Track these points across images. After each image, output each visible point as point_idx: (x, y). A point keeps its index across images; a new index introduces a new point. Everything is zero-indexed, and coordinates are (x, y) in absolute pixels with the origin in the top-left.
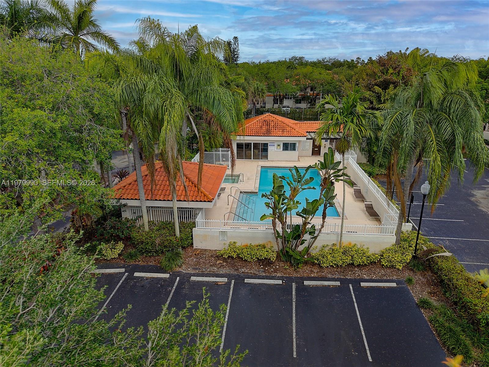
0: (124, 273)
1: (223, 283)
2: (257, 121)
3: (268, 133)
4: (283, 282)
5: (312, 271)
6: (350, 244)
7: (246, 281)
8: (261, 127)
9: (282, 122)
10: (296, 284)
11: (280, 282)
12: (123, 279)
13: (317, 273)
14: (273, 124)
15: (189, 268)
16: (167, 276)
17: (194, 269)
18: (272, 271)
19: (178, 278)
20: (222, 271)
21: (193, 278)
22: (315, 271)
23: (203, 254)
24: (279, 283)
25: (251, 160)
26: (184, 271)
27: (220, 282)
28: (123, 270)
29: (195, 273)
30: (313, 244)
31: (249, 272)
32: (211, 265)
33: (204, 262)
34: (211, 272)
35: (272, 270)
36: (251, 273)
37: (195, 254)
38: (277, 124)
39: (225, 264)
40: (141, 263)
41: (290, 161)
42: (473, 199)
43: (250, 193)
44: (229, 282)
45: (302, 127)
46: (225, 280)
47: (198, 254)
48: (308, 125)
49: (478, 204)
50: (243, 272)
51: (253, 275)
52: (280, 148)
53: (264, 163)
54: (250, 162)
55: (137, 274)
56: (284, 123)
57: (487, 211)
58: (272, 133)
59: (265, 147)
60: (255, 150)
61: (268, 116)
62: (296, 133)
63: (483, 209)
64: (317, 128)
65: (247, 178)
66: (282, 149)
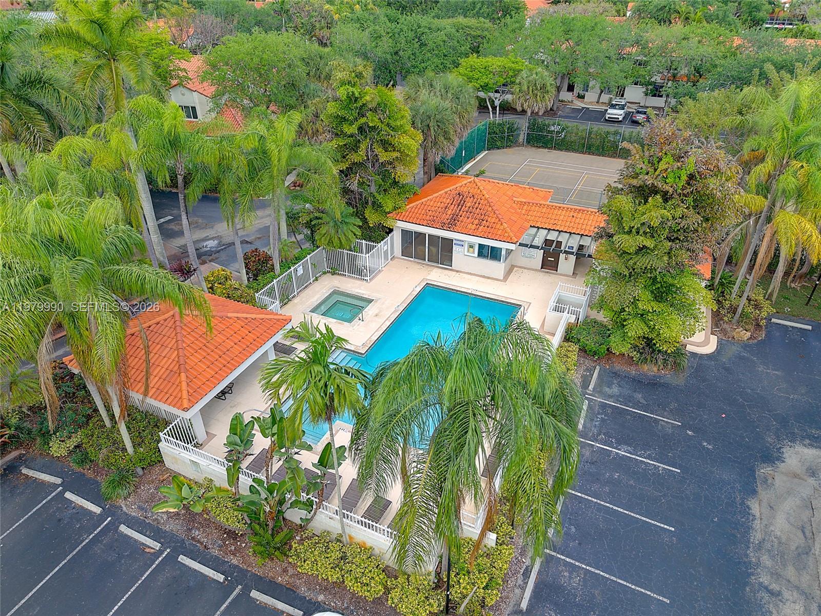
0: (59, 485)
1: (152, 551)
2: (446, 193)
3: (452, 224)
4: (225, 579)
5: (285, 570)
6: (364, 544)
7: (181, 558)
8: (446, 208)
9: (488, 202)
10: (241, 590)
11: (221, 578)
12: (49, 498)
13: (289, 576)
14: (468, 205)
15: (135, 504)
16: (97, 510)
17: (139, 507)
18: (230, 551)
19: (109, 519)
20: (170, 526)
21: (123, 528)
24: (219, 580)
25: (424, 262)
26: (124, 509)
27: (149, 548)
28: (59, 481)
29: (131, 518)
31: (202, 540)
34: (155, 523)
35: (233, 548)
36: (202, 543)
37: (160, 480)
38: (477, 205)
40: (89, 474)
41: (488, 278)
42: (764, 470)
43: (354, 351)
44: (160, 552)
45: (530, 213)
46: (157, 546)
47: (164, 480)
48: (544, 210)
49: (759, 489)
50: (193, 538)
51: (202, 548)
52: (473, 252)
53: (438, 276)
54: (419, 266)
55: (68, 495)
56: (490, 206)
57: (758, 515)
58: (458, 224)
59: (448, 245)
60: (431, 247)
61: (470, 182)
62: (499, 232)
63: (755, 507)
64: (556, 222)
65: (376, 312)
66: (476, 254)
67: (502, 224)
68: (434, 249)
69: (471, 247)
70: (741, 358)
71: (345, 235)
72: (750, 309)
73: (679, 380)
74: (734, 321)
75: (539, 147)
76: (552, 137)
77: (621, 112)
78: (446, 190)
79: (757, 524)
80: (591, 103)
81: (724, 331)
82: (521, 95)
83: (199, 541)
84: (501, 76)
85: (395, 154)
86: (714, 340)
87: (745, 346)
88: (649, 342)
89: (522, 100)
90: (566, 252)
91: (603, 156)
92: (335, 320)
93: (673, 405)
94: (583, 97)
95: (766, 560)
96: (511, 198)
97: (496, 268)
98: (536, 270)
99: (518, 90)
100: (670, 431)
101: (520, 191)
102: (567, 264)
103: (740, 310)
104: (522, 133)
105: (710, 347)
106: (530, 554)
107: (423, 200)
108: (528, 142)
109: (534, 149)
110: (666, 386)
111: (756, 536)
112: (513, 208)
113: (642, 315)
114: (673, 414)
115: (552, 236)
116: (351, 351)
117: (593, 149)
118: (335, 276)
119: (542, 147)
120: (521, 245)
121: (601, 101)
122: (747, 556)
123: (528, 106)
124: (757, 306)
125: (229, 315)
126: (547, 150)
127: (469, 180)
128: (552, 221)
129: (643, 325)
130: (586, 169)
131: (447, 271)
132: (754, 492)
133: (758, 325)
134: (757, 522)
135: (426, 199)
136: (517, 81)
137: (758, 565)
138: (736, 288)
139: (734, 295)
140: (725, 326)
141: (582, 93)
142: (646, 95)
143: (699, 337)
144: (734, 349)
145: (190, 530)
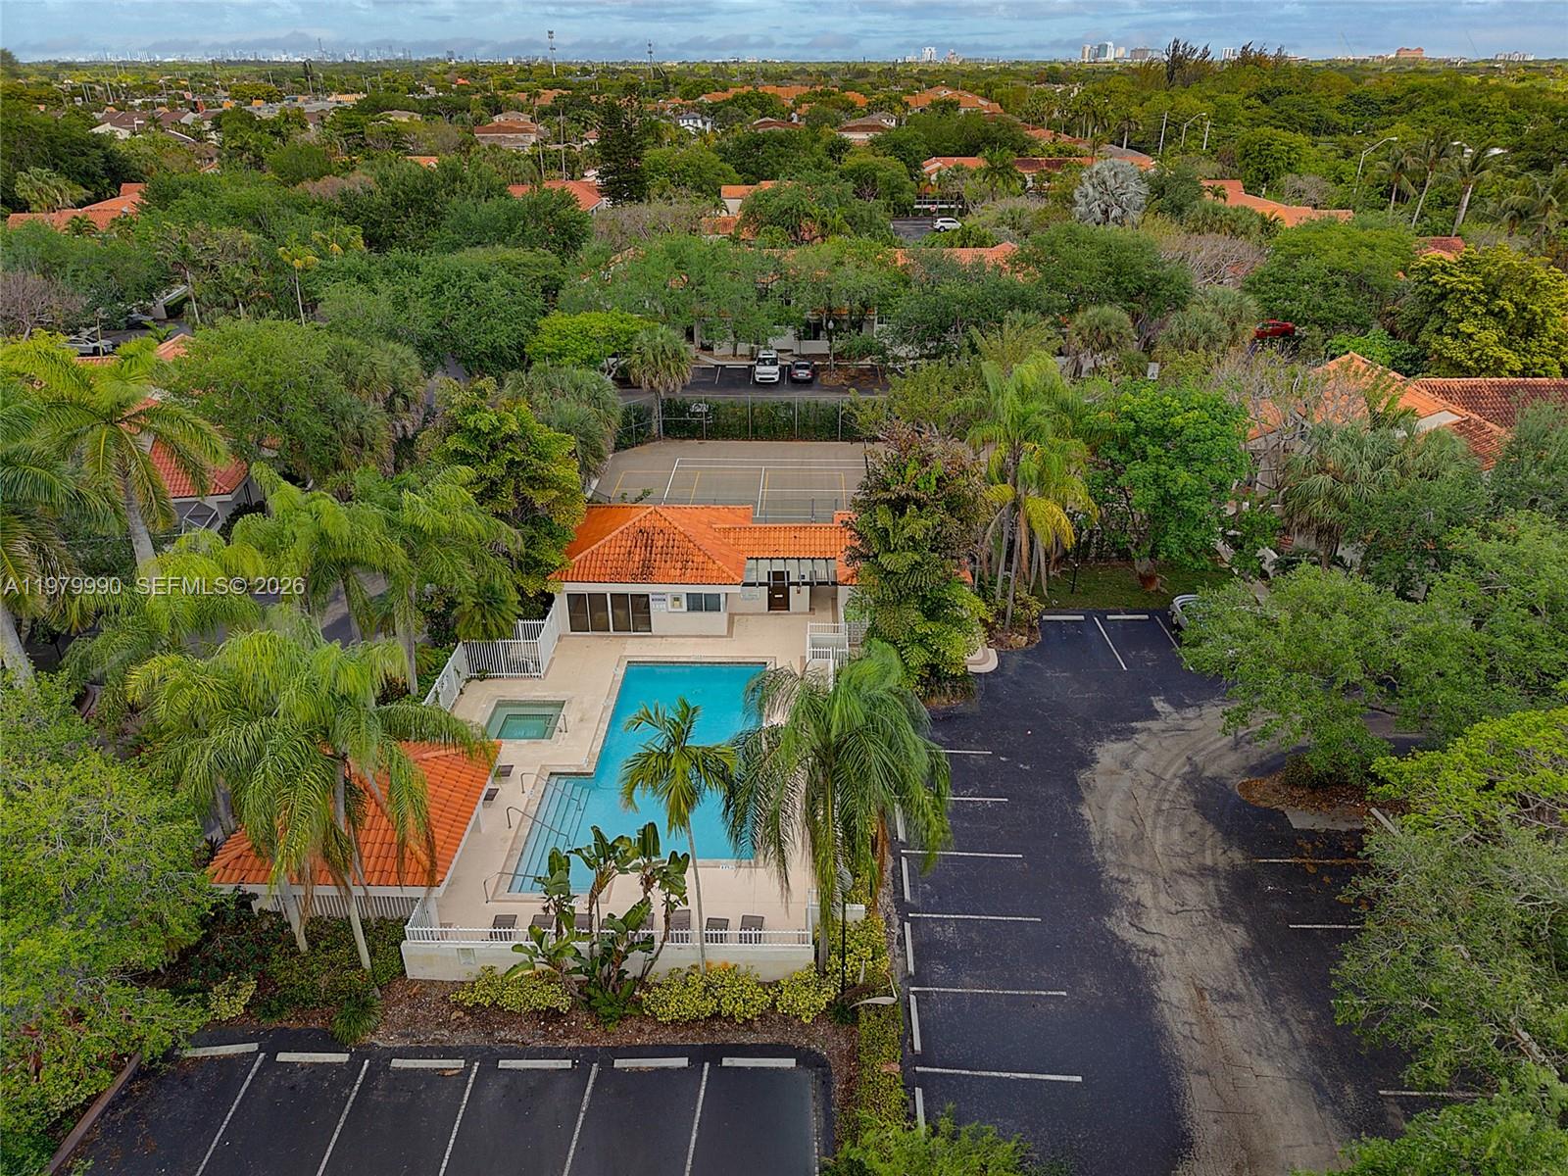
0: (257, 1053)
1: (456, 1072)
2: (622, 532)
3: (645, 573)
4: (574, 1063)
5: (640, 1030)
6: (726, 964)
7: (502, 1064)
8: (629, 554)
9: (685, 536)
10: (599, 1066)
11: (568, 1064)
12: (254, 1070)
13: (650, 1034)
14: (660, 544)
15: (392, 1033)
16: (344, 1058)
17: (401, 1035)
18: (560, 1036)
19: (367, 1061)
20: (460, 1039)
21: (396, 1063)
22: (647, 1029)
23: (426, 994)
24: (566, 1067)
25: (607, 634)
26: (381, 1044)
27: (450, 1069)
28: (254, 1047)
29: (401, 1048)
30: (649, 969)
31: (514, 1038)
32: (439, 1024)
33: (424, 1016)
34: (437, 1043)
35: (561, 1031)
36: (517, 1042)
37: (409, 997)
38: (671, 542)
39: (468, 1019)
40: (294, 1025)
41: (708, 637)
42: (1084, 776)
43: (575, 774)
44: (468, 1070)
45: (741, 542)
46: (461, 1063)
47: (415, 995)
48: (757, 535)
49: (1085, 795)
50: (501, 1041)
51: (521, 1047)
52: (681, 606)
53: (638, 648)
54: (604, 641)
55: (282, 1057)
56: (690, 541)
57: (1091, 819)
58: (655, 571)
59: (641, 604)
60: (617, 611)
61: (651, 513)
62: (715, 574)
63: (1086, 812)
64: (777, 547)
65: (579, 716)
66: (685, 608)
67: (714, 562)
68: (621, 613)
69: (677, 599)
70: (1025, 667)
71: (504, 619)
72: (1019, 610)
73: (974, 707)
74: (1007, 627)
75: (684, 439)
76: (700, 422)
77: (776, 369)
78: (621, 529)
79: (1093, 827)
80: (724, 357)
81: (999, 642)
82: (647, 368)
83: (511, 1041)
84: (608, 342)
85: (555, 493)
86: (992, 652)
87: (1026, 653)
88: (933, 669)
89: (648, 375)
90: (797, 584)
91: (776, 440)
92: (526, 741)
93: (978, 735)
94: (709, 348)
95: (1110, 856)
96: (710, 525)
97: (717, 621)
98: (762, 614)
99: (639, 361)
100: (984, 763)
101: (714, 513)
102: (799, 598)
103: (1009, 614)
104: (654, 421)
105: (992, 664)
106: (897, 922)
107: (593, 548)
108: (666, 433)
109: (677, 441)
110: (961, 716)
111: (1095, 838)
112: (719, 539)
113: (921, 641)
114: (983, 743)
115: (778, 566)
116: (571, 774)
117: (761, 432)
118: (485, 681)
119: (689, 438)
120: (745, 585)
121: (738, 353)
122: (1093, 858)
123: (660, 383)
124: (1025, 606)
125: (425, 756)
126: (696, 441)
127: (648, 511)
128: (772, 548)
129: (923, 651)
130: (764, 464)
131: (647, 639)
132: (1082, 799)
133: (1031, 626)
134: (1093, 825)
135: (596, 546)
136: (635, 347)
137: (1104, 863)
138: (998, 589)
139: (998, 598)
140: (999, 635)
141: (707, 342)
142: (800, 339)
143: (979, 656)
144: (1017, 659)
145: (492, 1034)
